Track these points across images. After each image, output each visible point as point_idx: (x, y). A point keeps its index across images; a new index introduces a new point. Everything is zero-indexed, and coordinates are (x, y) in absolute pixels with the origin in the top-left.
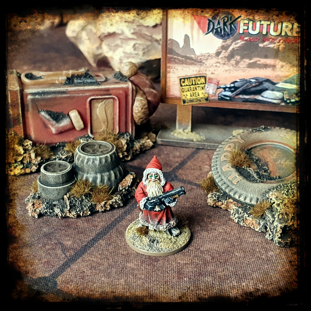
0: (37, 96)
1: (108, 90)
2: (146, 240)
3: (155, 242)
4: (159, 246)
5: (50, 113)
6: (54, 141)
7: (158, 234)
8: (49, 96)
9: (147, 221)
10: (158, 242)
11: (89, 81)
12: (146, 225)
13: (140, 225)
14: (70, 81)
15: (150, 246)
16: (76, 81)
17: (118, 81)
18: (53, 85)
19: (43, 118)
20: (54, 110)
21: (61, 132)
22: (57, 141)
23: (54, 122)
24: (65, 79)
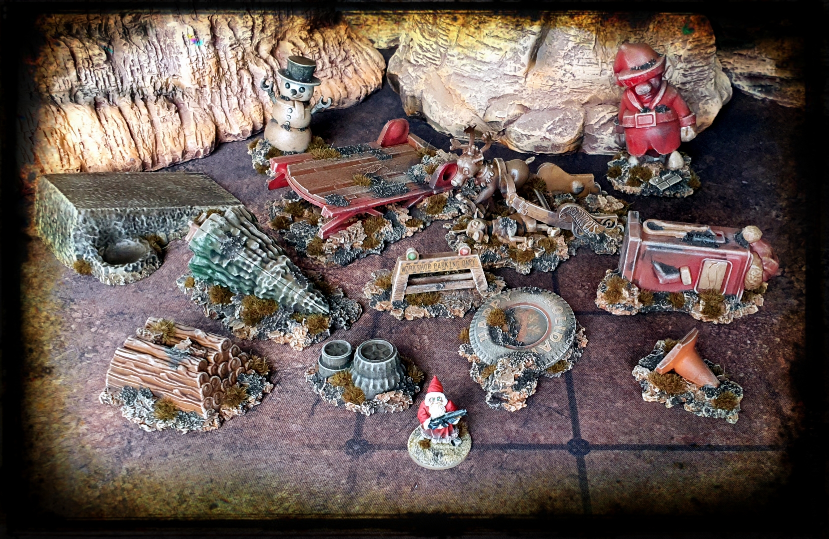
0: (654, 249)
1: (725, 255)
2: (430, 454)
3: (439, 456)
4: (443, 459)
5: (662, 266)
6: (659, 290)
7: (441, 447)
8: (665, 251)
9: (430, 435)
10: (442, 456)
11: (708, 240)
12: (429, 438)
13: (421, 438)
14: (689, 239)
15: (435, 460)
16: (695, 239)
17: (738, 245)
18: (672, 239)
19: (653, 268)
20: (666, 263)
21: (668, 284)
22: (662, 289)
23: (663, 274)
24: (685, 234)
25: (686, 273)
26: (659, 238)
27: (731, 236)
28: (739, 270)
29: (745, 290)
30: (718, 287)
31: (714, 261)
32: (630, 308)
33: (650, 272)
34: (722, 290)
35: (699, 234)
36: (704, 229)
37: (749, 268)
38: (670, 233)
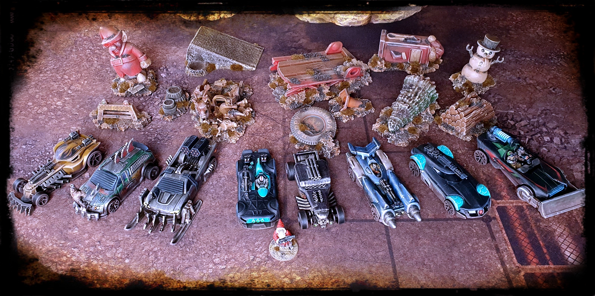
0: (391, 45)
1: (419, 47)
3: (284, 254)
4: (286, 256)
5: (394, 52)
6: (393, 61)
8: (396, 46)
12: (279, 246)
14: (406, 41)
15: (282, 257)
17: (425, 43)
18: (398, 41)
19: (391, 53)
20: (396, 51)
21: (397, 59)
22: (395, 61)
23: (395, 55)
24: (404, 39)
25: (404, 54)
26: (393, 41)
27: (423, 40)
28: (426, 53)
29: (429, 62)
30: (418, 61)
31: (415, 50)
32: (381, 69)
33: (390, 54)
34: (419, 62)
35: (410, 39)
36: (412, 37)
37: (430, 53)
38: (397, 39)
